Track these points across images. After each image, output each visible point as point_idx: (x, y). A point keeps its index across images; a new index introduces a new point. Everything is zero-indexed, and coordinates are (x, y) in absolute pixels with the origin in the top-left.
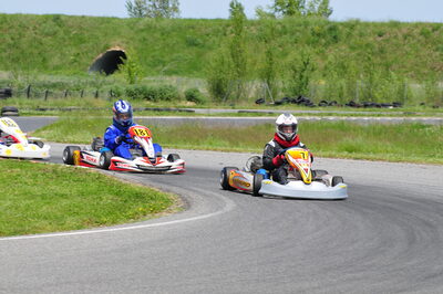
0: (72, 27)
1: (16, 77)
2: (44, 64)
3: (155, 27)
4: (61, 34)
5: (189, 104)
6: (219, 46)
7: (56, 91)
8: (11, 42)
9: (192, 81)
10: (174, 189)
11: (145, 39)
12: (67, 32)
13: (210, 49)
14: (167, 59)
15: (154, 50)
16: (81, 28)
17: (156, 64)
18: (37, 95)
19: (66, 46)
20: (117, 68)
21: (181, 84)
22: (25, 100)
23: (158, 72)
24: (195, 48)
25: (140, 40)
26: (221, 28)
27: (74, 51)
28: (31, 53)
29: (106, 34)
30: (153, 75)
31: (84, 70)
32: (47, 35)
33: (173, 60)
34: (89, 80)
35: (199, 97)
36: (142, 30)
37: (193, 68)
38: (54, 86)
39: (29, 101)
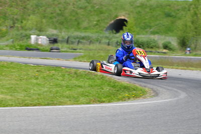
0: (95, 4)
1: (61, 33)
2: (78, 26)
3: (146, 5)
4: (89, 8)
5: (165, 51)
6: (185, 17)
7: (84, 41)
8: (59, 12)
9: (167, 38)
10: (149, 85)
11: (139, 12)
12: (93, 7)
13: (180, 19)
14: (152, 24)
15: (146, 19)
16: (101, 5)
17: (145, 27)
18: (73, 43)
19: (91, 15)
20: (122, 29)
21: (160, 40)
22: (65, 45)
23: (147, 32)
24: (170, 18)
25: (136, 13)
26: (187, 6)
27: (96, 18)
28: (71, 19)
29: (116, 9)
30: (143, 34)
31: (102, 30)
32: (81, 8)
33: (156, 25)
34: (105, 35)
35: (171, 47)
36: (138, 7)
37: (168, 30)
38: (83, 38)
39: (68, 46)
